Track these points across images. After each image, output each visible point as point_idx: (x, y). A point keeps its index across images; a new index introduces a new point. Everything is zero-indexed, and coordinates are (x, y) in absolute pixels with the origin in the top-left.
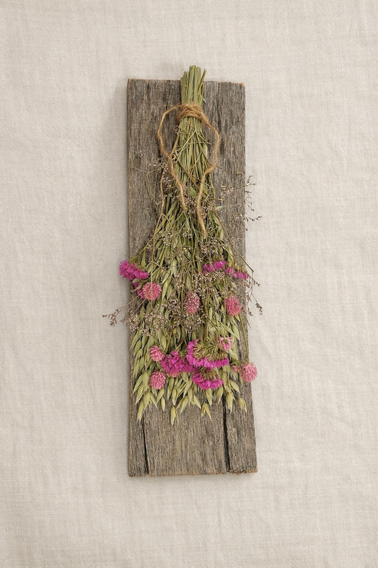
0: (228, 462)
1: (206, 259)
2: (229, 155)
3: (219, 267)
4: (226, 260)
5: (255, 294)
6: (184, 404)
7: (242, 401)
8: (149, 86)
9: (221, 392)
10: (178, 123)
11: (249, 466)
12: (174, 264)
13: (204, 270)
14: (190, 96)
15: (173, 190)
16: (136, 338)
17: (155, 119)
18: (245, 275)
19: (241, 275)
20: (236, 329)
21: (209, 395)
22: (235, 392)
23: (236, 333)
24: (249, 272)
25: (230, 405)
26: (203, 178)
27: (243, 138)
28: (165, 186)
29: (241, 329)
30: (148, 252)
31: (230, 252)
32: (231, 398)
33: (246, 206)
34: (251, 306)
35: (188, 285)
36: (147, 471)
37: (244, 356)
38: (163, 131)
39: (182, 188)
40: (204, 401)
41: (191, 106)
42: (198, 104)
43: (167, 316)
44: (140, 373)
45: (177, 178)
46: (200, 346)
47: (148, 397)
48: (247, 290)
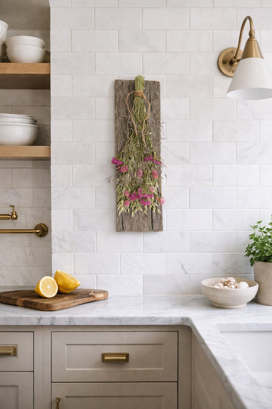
0: (152, 228)
1: (145, 156)
2: (154, 111)
3: (150, 159)
4: (153, 156)
5: (164, 170)
6: (136, 210)
7: (159, 210)
8: (122, 82)
9: (151, 207)
10: (134, 99)
11: (160, 229)
12: (133, 158)
13: (144, 160)
14: (139, 88)
15: (132, 127)
16: (118, 187)
17: (125, 96)
18: (160, 162)
19: (159, 163)
20: (157, 183)
21: (146, 207)
22: (156, 207)
23: (157, 185)
24: (162, 161)
25: (154, 211)
26: (144, 121)
27: (160, 104)
28: (129, 125)
29: (158, 183)
30: (123, 153)
31: (155, 153)
32: (154, 209)
33: (161, 133)
34: (163, 175)
35: (139, 167)
36: (123, 230)
37: (159, 194)
38: (128, 102)
39: (135, 126)
40: (144, 209)
41: (139, 92)
42: (142, 91)
43: (130, 179)
44: (120, 200)
45: (134, 122)
46: (143, 190)
47: (122, 209)
48: (161, 168)
